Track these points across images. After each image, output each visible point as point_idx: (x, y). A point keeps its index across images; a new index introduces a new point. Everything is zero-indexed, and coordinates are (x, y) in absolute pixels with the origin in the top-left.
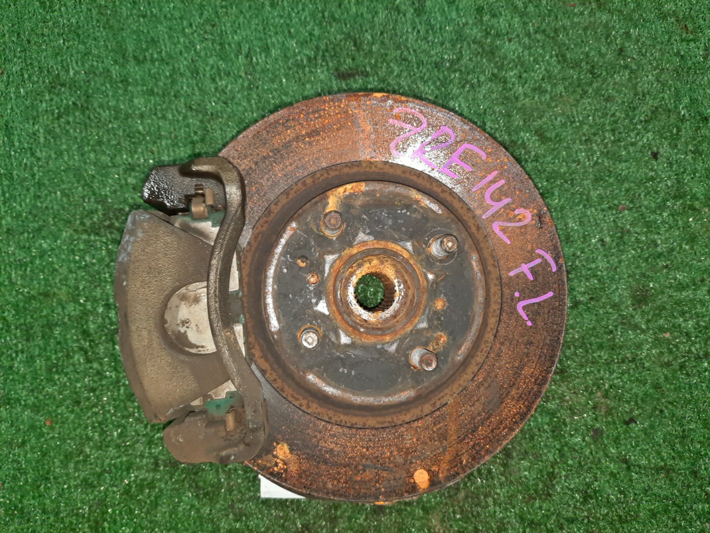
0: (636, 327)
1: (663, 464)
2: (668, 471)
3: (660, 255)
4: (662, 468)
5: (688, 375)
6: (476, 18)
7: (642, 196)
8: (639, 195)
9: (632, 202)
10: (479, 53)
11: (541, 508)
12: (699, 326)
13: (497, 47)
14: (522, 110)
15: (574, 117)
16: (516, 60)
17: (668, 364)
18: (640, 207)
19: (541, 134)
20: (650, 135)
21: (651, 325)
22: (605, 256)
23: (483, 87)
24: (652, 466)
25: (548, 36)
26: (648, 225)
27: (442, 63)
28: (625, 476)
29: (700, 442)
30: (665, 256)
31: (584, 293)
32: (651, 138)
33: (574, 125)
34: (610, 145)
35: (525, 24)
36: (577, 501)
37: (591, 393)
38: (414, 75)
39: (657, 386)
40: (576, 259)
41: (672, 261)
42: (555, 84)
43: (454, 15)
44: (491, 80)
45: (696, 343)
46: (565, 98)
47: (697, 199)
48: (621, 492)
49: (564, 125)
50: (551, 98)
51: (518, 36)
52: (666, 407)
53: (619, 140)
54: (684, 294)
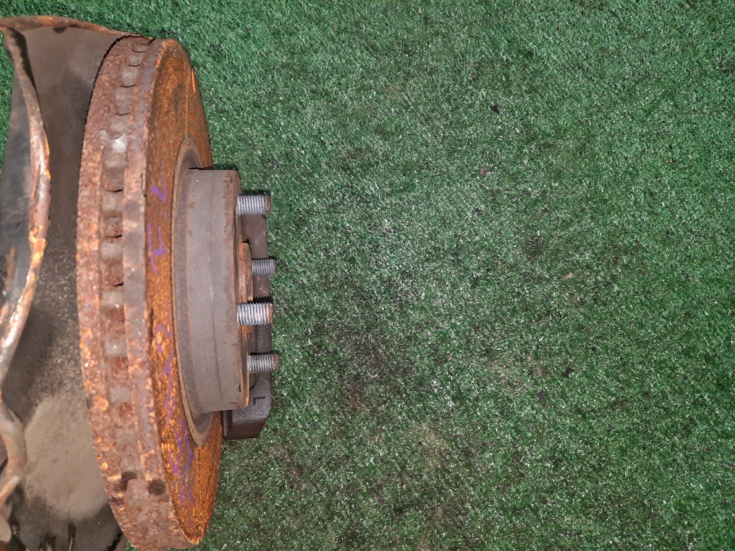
0: (540, 279)
1: (613, 399)
2: (622, 403)
3: (536, 201)
4: (615, 403)
5: (604, 304)
6: (276, 43)
7: (498, 152)
8: (495, 152)
9: (491, 161)
10: (291, 76)
11: (518, 491)
12: (596, 255)
13: (306, 63)
14: (354, 114)
15: (406, 102)
16: (330, 69)
17: (582, 302)
18: (500, 163)
19: (382, 132)
20: (483, 92)
21: (552, 272)
22: (485, 224)
23: (308, 108)
24: (606, 405)
25: (352, 33)
26: (513, 177)
27: (260, 101)
28: (584, 426)
29: (640, 363)
30: (540, 201)
31: (479, 268)
32: (484, 94)
33: (409, 110)
34: (450, 116)
35: (324, 30)
36: (549, 469)
37: (522, 360)
38: (237, 123)
39: (580, 328)
40: (459, 238)
41: (549, 203)
42: (377, 78)
43: (254, 48)
44: (313, 98)
45: (599, 271)
46: (391, 88)
47: (549, 135)
48: (587, 443)
49: (399, 113)
50: (378, 93)
51: (322, 44)
52: (597, 343)
53: (457, 107)
54: (571, 229)
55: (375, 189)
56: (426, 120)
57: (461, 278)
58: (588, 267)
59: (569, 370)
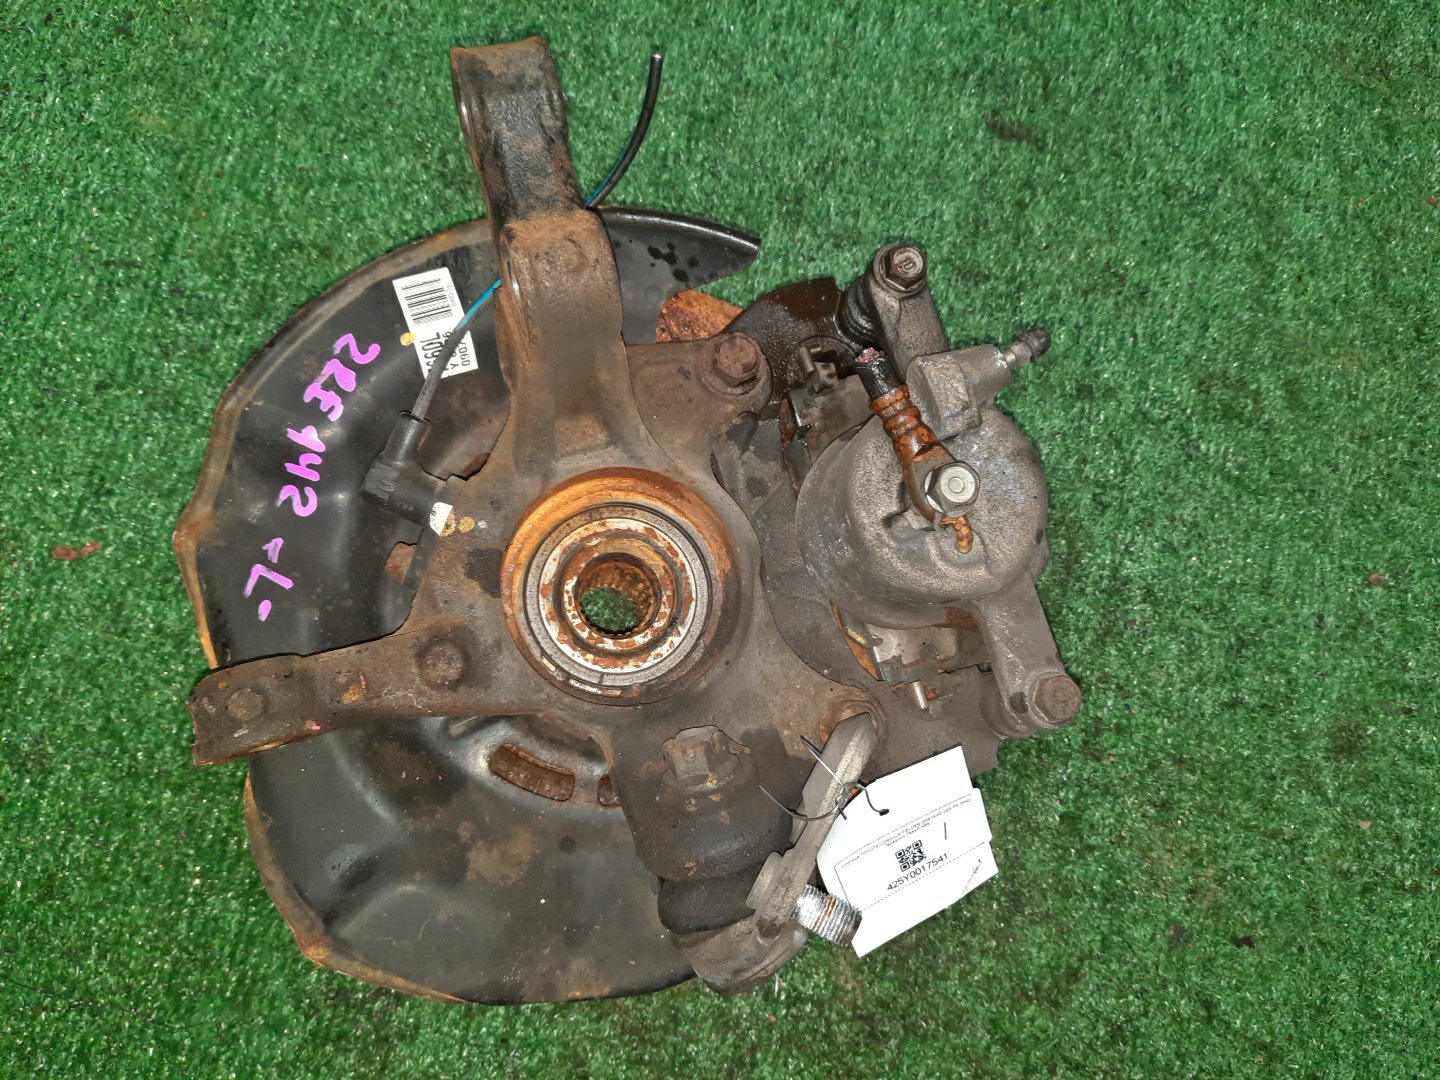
55: (1217, 452)
56: (1361, 438)
57: (1220, 680)
58: (1398, 839)
59: (1248, 941)
